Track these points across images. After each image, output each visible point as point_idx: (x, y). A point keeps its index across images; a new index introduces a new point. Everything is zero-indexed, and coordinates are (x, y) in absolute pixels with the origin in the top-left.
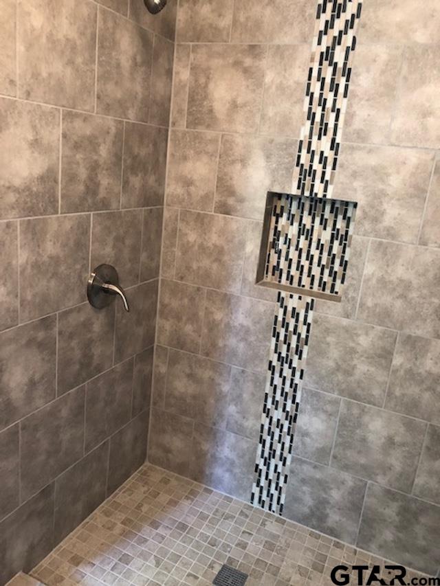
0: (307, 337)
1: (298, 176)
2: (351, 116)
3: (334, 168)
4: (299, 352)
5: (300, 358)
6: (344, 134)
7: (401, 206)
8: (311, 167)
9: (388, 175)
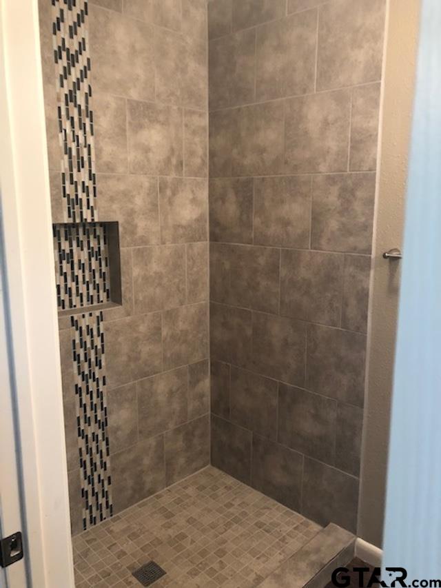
0: (103, 346)
1: (67, 206)
2: (99, 151)
3: (95, 196)
4: (99, 363)
5: (100, 368)
6: (97, 166)
7: (146, 218)
8: (77, 196)
9: (133, 197)
